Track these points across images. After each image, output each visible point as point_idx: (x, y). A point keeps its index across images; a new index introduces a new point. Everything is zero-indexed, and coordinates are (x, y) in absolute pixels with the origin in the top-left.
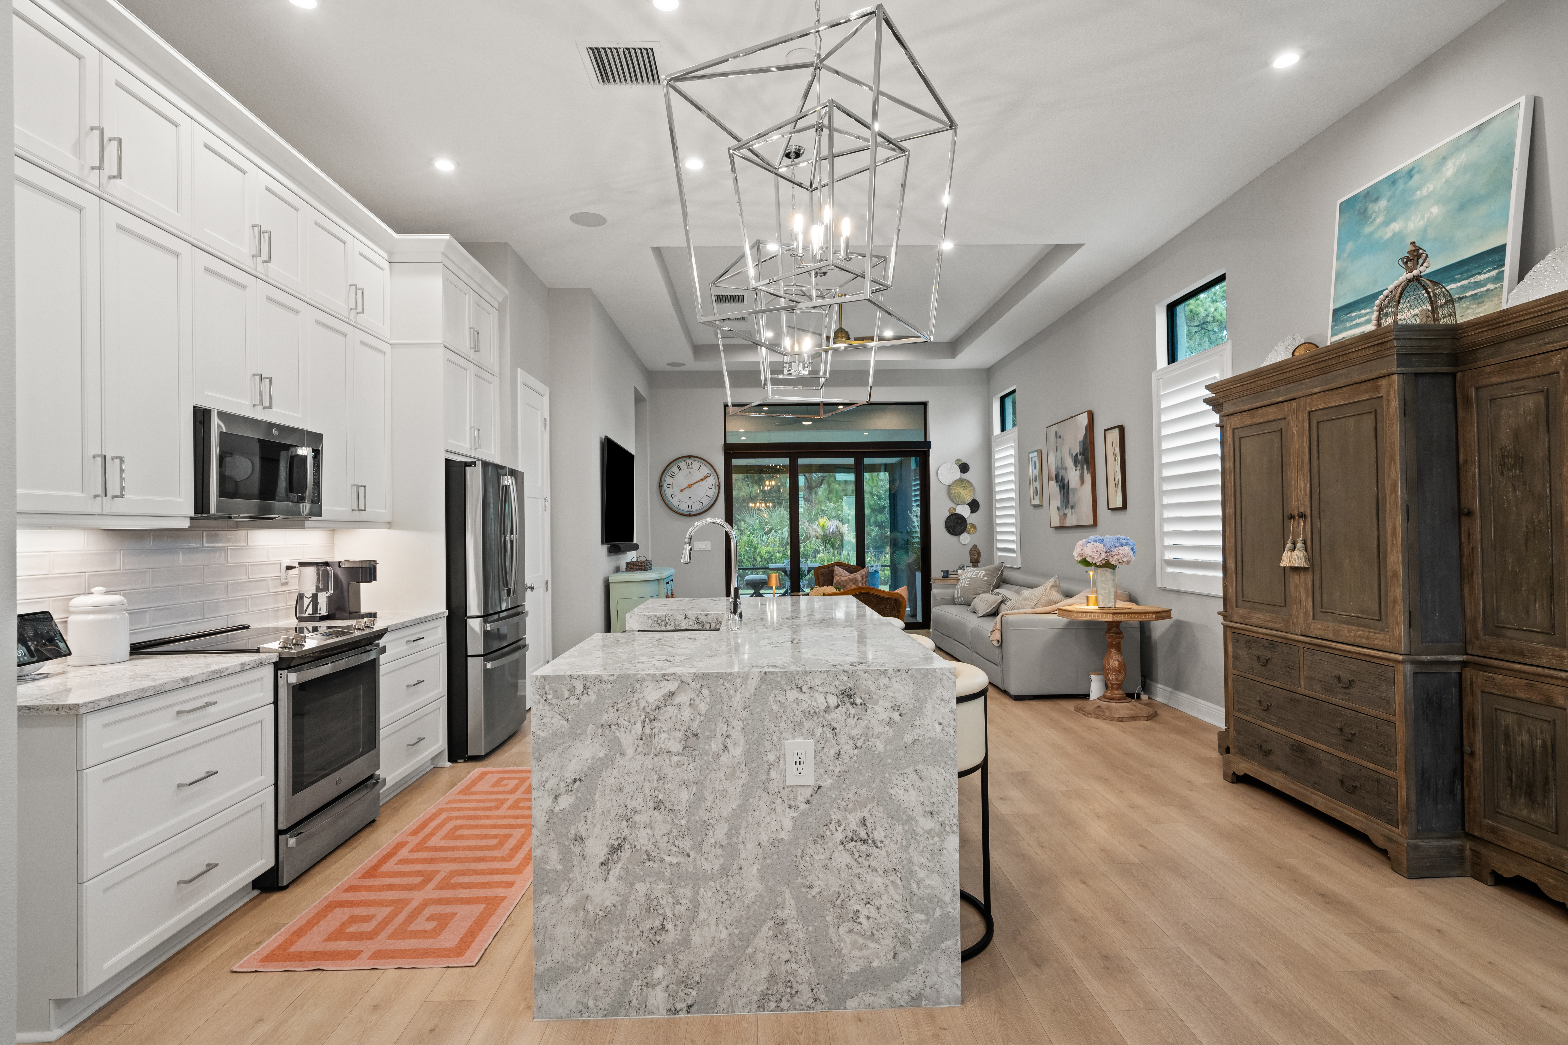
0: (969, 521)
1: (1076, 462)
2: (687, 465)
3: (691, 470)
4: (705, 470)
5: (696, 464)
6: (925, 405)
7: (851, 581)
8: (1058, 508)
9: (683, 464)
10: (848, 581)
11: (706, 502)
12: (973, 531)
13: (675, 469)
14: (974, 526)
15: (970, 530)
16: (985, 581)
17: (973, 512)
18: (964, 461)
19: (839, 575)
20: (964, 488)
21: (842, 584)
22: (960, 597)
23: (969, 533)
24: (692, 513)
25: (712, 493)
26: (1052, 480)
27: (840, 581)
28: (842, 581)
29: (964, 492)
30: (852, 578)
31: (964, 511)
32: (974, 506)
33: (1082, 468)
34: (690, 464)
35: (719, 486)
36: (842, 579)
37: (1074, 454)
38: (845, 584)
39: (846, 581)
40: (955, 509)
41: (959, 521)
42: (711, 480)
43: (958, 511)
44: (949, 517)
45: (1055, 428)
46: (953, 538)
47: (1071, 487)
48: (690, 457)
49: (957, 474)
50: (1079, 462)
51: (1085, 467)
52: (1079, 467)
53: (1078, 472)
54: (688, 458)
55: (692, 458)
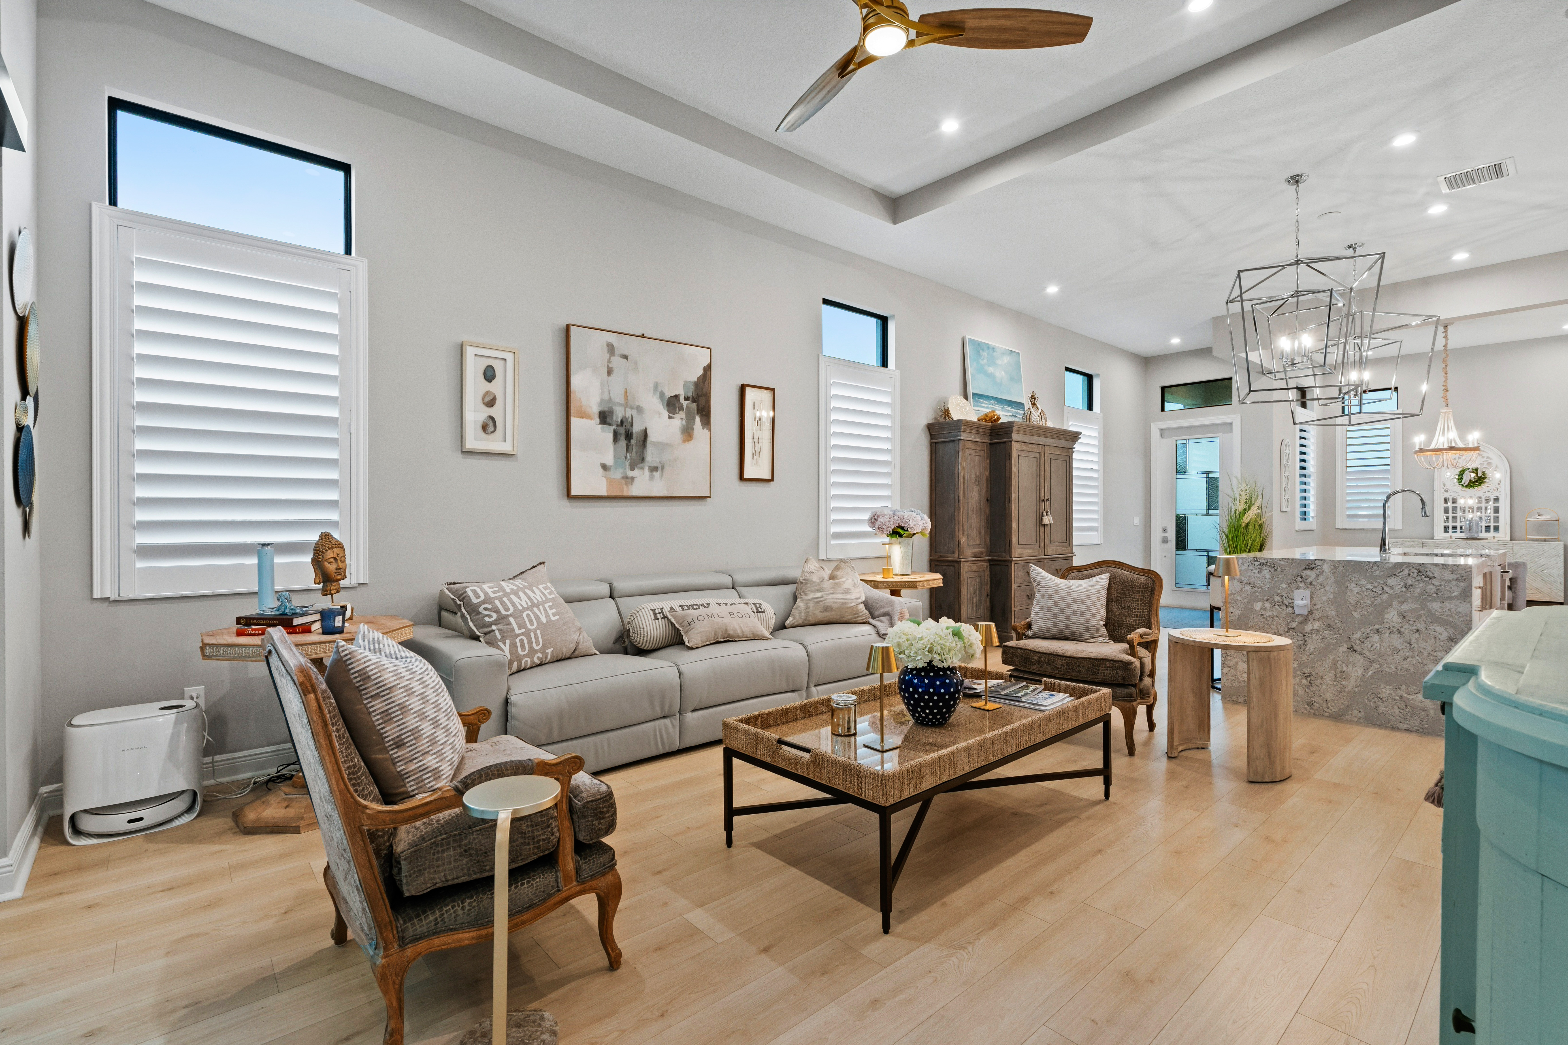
1: (672, 406)
8: (604, 467)
26: (583, 415)
31: (32, 418)
33: (690, 419)
37: (668, 394)
43: (29, 421)
47: (651, 438)
50: (681, 408)
51: (698, 419)
52: (682, 414)
53: (678, 421)
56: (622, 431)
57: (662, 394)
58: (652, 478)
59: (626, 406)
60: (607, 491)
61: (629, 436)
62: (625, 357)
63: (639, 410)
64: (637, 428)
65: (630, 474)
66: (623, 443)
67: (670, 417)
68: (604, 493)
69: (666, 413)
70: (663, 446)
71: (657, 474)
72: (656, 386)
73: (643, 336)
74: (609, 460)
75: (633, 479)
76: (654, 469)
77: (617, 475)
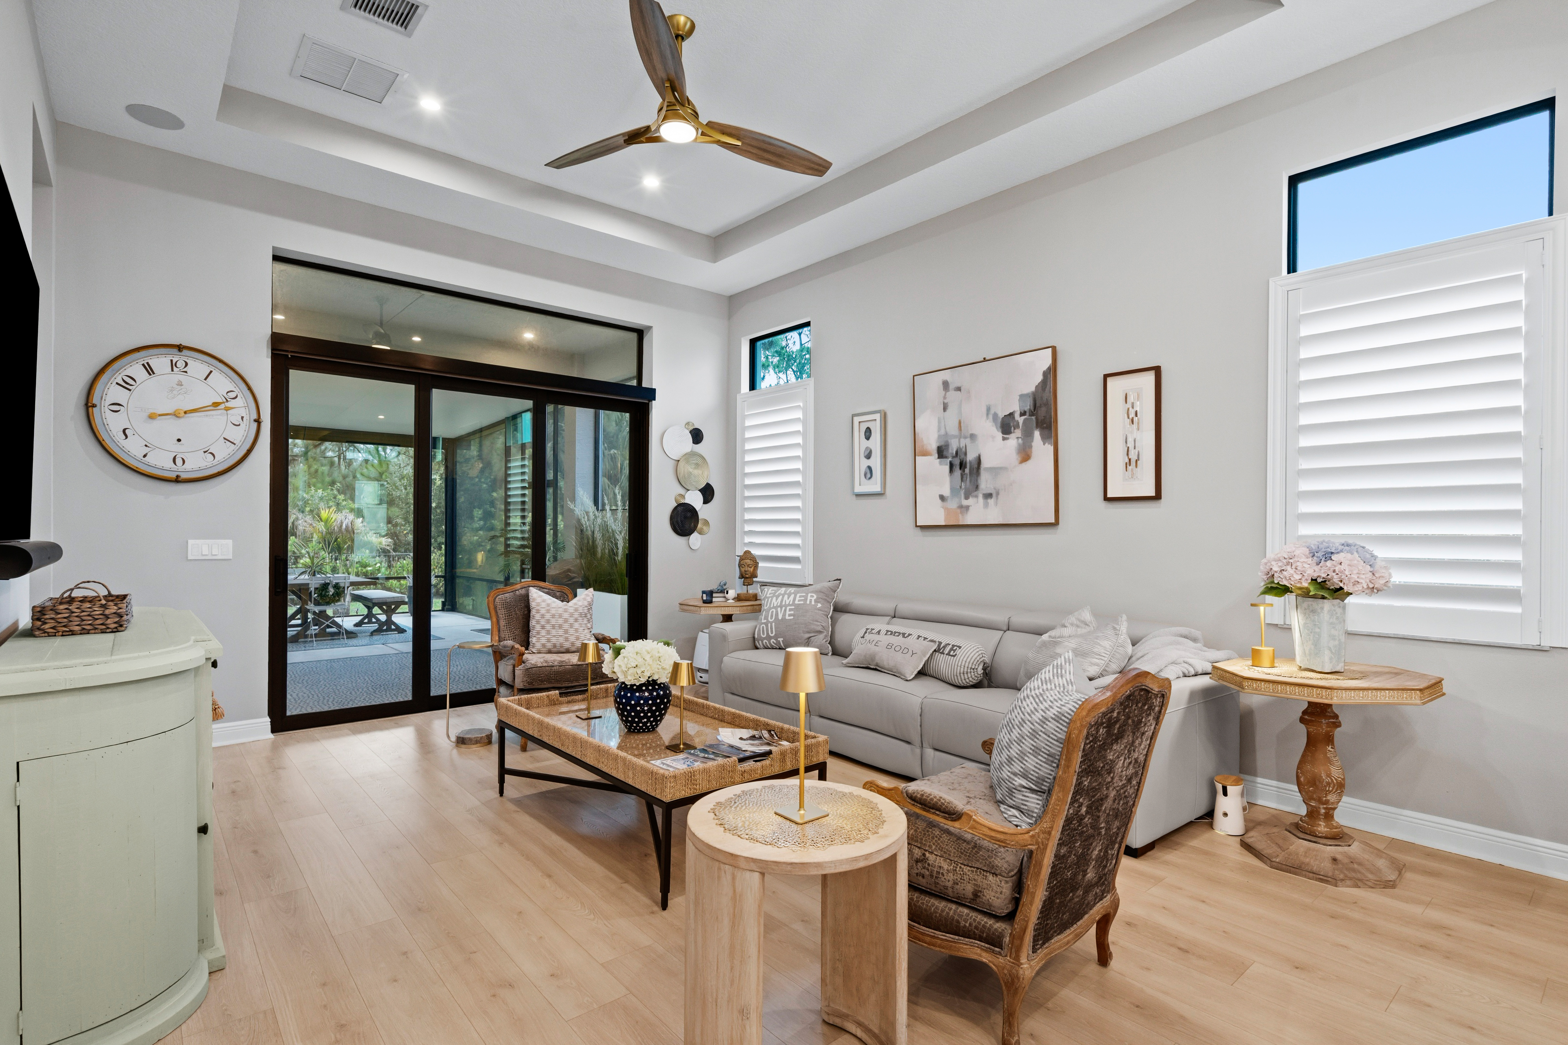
0: (701, 516)
1: (1006, 426)
2: (173, 365)
3: (182, 377)
4: (222, 383)
5: (198, 367)
6: (640, 333)
7: (571, 615)
8: (942, 498)
9: (160, 363)
10: (566, 615)
11: (225, 454)
12: (705, 528)
13: (136, 370)
14: (706, 523)
15: (702, 529)
16: (819, 609)
17: (706, 501)
18: (697, 426)
19: (543, 605)
20: (697, 466)
21: (553, 621)
22: (776, 637)
23: (700, 533)
24: (184, 476)
25: (241, 435)
26: (925, 454)
27: (548, 616)
28: (553, 616)
29: (696, 472)
30: (571, 610)
31: (695, 499)
32: (708, 493)
33: (1028, 435)
34: (181, 364)
35: (258, 421)
36: (553, 611)
37: (1001, 414)
38: (561, 621)
39: (560, 616)
40: (683, 496)
41: (689, 514)
42: (241, 407)
43: (687, 501)
44: (675, 508)
45: (946, 375)
46: (681, 540)
47: (985, 464)
48: (180, 348)
49: (687, 444)
50: (1017, 426)
51: (1037, 434)
52: (1018, 433)
53: (1014, 441)
54: (175, 351)
55: (185, 352)
56: (957, 462)
57: (995, 416)
58: (986, 506)
59: (960, 437)
60: (945, 521)
61: (962, 465)
62: (959, 389)
63: (973, 437)
64: (971, 457)
65: (965, 503)
66: (958, 472)
67: (1004, 439)
68: (942, 523)
69: (1000, 435)
70: (996, 471)
71: (991, 501)
72: (988, 409)
73: (985, 360)
74: (946, 492)
75: (967, 508)
76: (988, 496)
77: (953, 504)
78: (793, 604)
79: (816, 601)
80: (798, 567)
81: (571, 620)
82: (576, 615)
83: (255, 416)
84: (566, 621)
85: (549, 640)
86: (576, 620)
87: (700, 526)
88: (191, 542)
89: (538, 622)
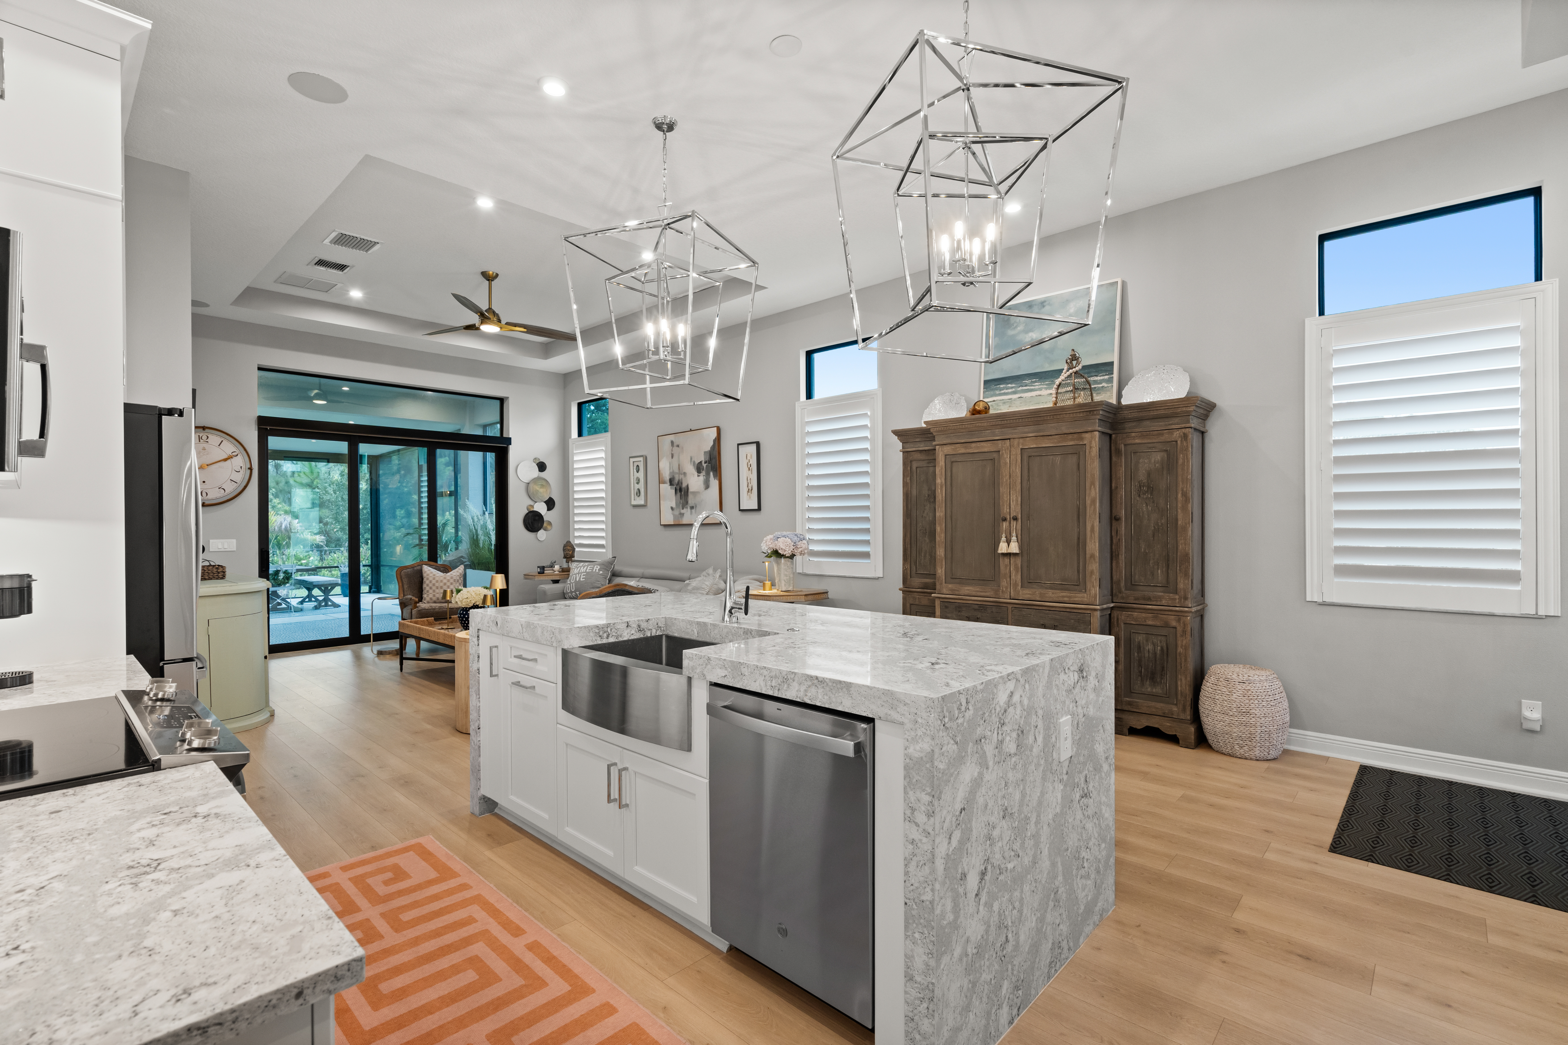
0: (545, 519)
1: (699, 469)
2: (200, 438)
3: (205, 445)
4: (229, 448)
5: (214, 439)
6: (502, 401)
7: (448, 581)
8: (672, 508)
10: (445, 581)
11: (230, 488)
12: (549, 527)
14: (550, 523)
15: (546, 527)
16: (601, 575)
17: (549, 509)
18: (542, 460)
19: (431, 575)
20: (542, 486)
21: (437, 584)
22: (575, 592)
23: (545, 530)
24: (207, 502)
25: (240, 477)
26: (664, 483)
27: (434, 582)
28: (437, 581)
29: (541, 490)
30: (448, 578)
31: (541, 508)
32: (550, 504)
33: (708, 475)
34: (204, 438)
35: (251, 469)
36: (437, 579)
37: (697, 462)
38: (442, 584)
39: (442, 581)
40: (533, 506)
41: (537, 518)
42: (239, 461)
43: (535, 509)
44: (527, 514)
45: (672, 437)
46: (531, 535)
47: (691, 489)
48: (204, 428)
49: (535, 472)
50: (703, 469)
51: (711, 474)
52: (704, 473)
53: (702, 478)
54: (201, 430)
55: (207, 430)
56: (678, 488)
57: (694, 462)
58: (691, 513)
59: (679, 474)
60: (674, 522)
61: (681, 490)
62: (678, 446)
63: (685, 474)
64: (684, 485)
65: (682, 511)
66: (679, 494)
67: (698, 476)
68: (672, 523)
69: (696, 474)
70: (695, 493)
71: (693, 511)
72: (691, 459)
73: (691, 430)
74: (674, 505)
75: (683, 514)
76: (692, 508)
77: (677, 512)
78: (586, 572)
79: (599, 570)
80: (604, 550)
81: (448, 584)
82: (452, 581)
83: (249, 466)
84: (445, 584)
85: (434, 596)
86: (452, 584)
87: (545, 525)
88: (211, 541)
89: (428, 585)
